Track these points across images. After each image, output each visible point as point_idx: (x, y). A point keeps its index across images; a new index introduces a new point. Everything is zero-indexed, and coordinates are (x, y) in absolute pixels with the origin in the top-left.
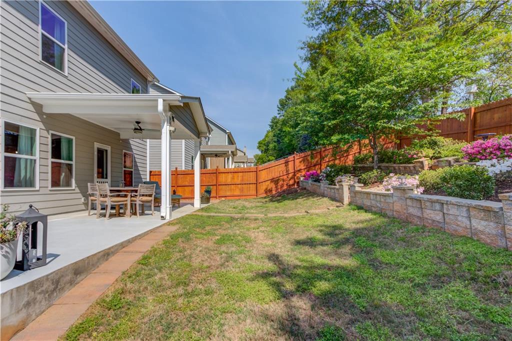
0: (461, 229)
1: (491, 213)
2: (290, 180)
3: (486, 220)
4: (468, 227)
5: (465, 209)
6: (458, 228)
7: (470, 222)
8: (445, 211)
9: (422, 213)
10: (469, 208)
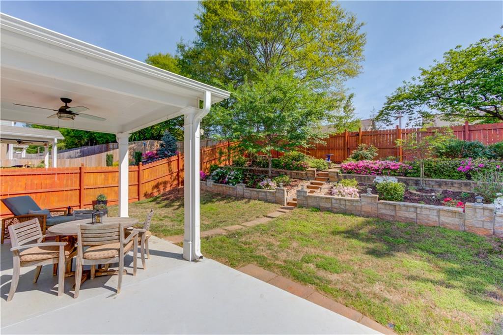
0: (431, 222)
1: (457, 214)
2: (174, 180)
3: (453, 217)
4: (437, 221)
5: (435, 211)
6: (429, 222)
7: (439, 218)
8: (418, 212)
9: (396, 213)
10: (439, 210)
